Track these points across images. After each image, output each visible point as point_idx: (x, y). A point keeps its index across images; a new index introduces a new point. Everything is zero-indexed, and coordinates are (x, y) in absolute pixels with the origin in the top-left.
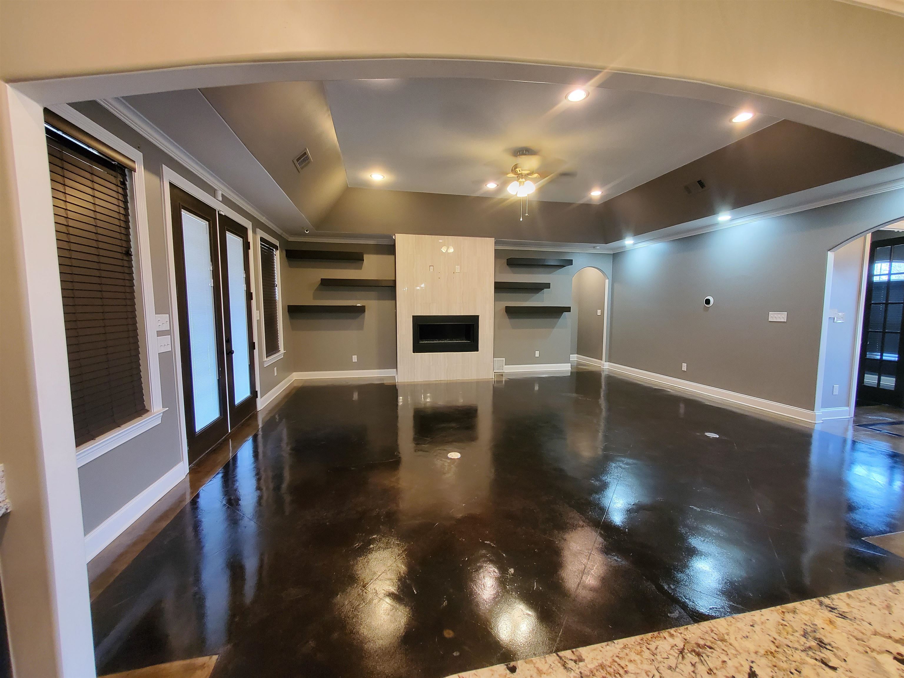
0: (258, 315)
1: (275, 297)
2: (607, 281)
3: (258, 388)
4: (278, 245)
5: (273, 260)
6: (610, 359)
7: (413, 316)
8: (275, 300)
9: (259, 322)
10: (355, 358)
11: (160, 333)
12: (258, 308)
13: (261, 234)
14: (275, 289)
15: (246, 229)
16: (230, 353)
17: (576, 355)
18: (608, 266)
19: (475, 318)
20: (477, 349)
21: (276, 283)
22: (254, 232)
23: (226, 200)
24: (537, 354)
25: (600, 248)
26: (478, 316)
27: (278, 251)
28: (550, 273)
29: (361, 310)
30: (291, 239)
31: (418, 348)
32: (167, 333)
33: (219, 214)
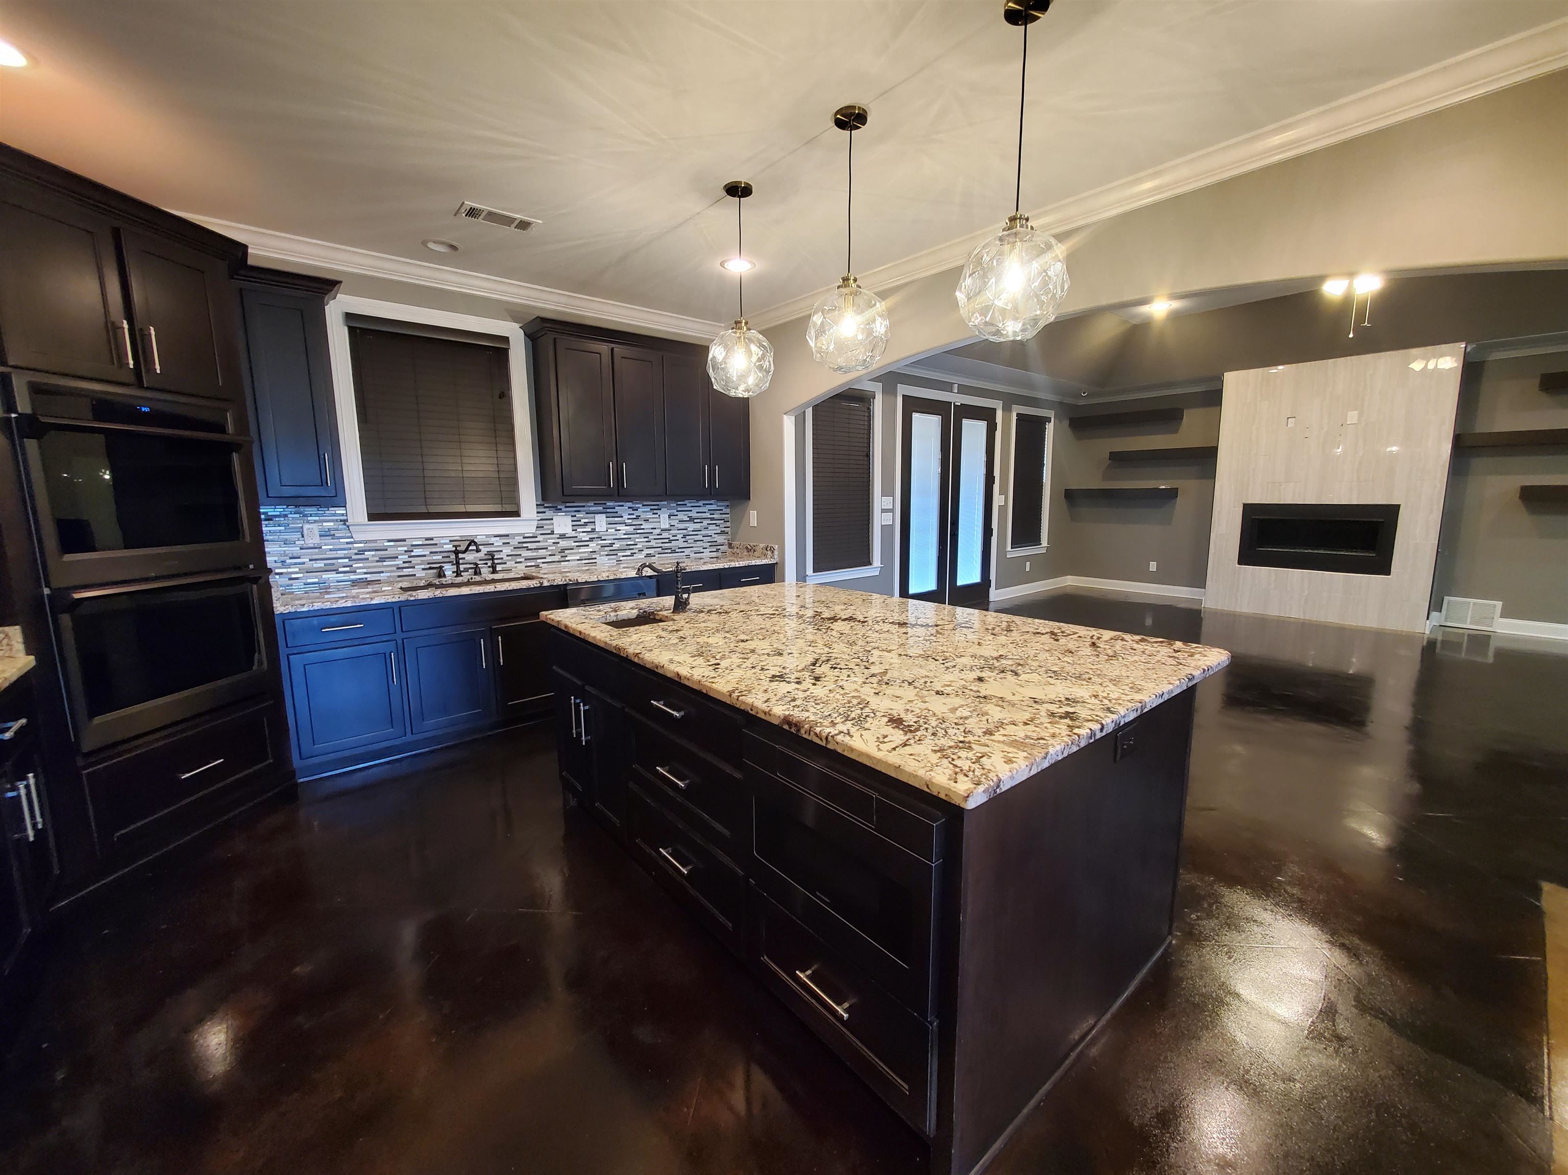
0: (1003, 500)
1: (1042, 480)
3: (993, 577)
4: (1054, 416)
7: (1246, 505)
8: (1041, 483)
9: (1002, 509)
10: (1153, 566)
11: (883, 511)
12: (1003, 491)
13: (1018, 410)
14: (1042, 470)
15: (993, 410)
16: (955, 534)
19: (1392, 510)
20: (1387, 572)
21: (1045, 462)
22: (1007, 410)
23: (963, 389)
26: (1398, 506)
27: (1053, 423)
29: (1169, 495)
31: (1247, 559)
32: (892, 511)
33: (956, 406)
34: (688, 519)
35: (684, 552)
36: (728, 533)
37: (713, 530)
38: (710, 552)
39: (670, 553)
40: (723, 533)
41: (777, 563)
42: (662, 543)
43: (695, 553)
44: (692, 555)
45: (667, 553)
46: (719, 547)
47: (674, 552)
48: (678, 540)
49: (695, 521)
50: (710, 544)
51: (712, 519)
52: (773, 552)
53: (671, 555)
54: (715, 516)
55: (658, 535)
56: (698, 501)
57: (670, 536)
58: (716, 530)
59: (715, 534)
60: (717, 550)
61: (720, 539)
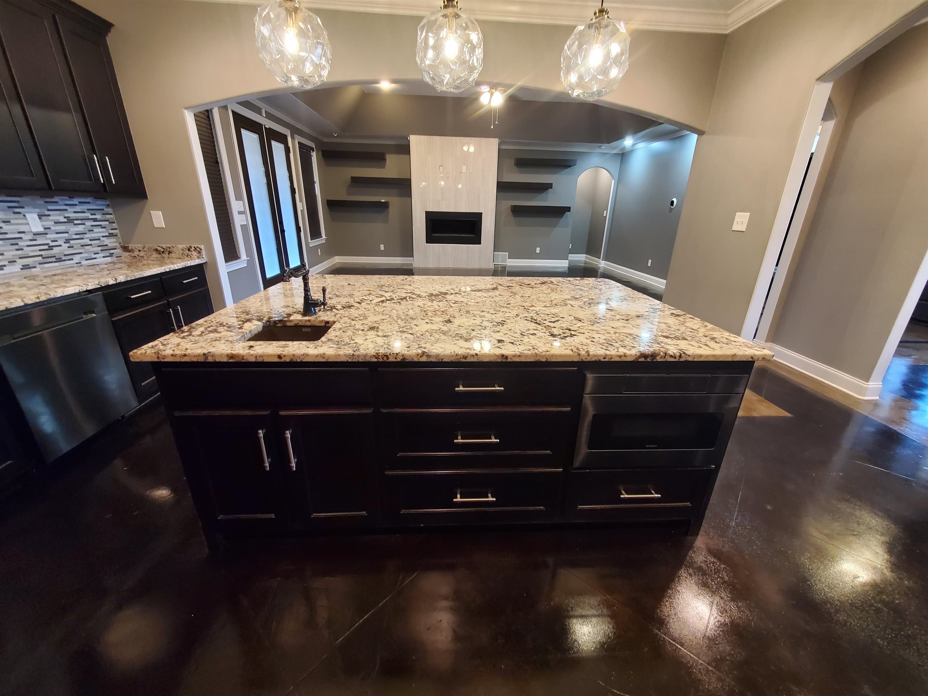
0: (301, 206)
1: (315, 192)
2: (613, 181)
3: (306, 261)
4: (314, 147)
5: (312, 160)
6: (606, 259)
7: (426, 212)
8: (316, 195)
9: (302, 211)
10: (382, 247)
11: (239, 213)
12: (301, 201)
13: (298, 139)
14: (315, 185)
15: (286, 136)
16: (283, 231)
17: (585, 255)
18: (615, 167)
19: (479, 215)
20: (480, 243)
21: (315, 180)
22: (293, 138)
23: (269, 116)
24: (538, 250)
25: (605, 148)
26: (481, 213)
27: (315, 153)
28: (555, 173)
29: (385, 206)
30: (326, 140)
31: (430, 240)
32: (244, 213)
33: (265, 128)
34: (65, 220)
35: (72, 259)
36: (117, 235)
37: (99, 232)
38: (104, 257)
39: (55, 262)
40: (111, 235)
41: (206, 262)
42: (40, 250)
43: (86, 260)
44: (84, 263)
45: (51, 262)
46: (112, 251)
47: (59, 260)
48: (60, 246)
49: (76, 222)
50: (100, 248)
51: (95, 220)
52: (199, 252)
53: (57, 264)
54: (98, 217)
55: (31, 240)
56: (71, 197)
57: (49, 242)
58: (103, 232)
59: (103, 237)
60: (111, 255)
61: (110, 242)
